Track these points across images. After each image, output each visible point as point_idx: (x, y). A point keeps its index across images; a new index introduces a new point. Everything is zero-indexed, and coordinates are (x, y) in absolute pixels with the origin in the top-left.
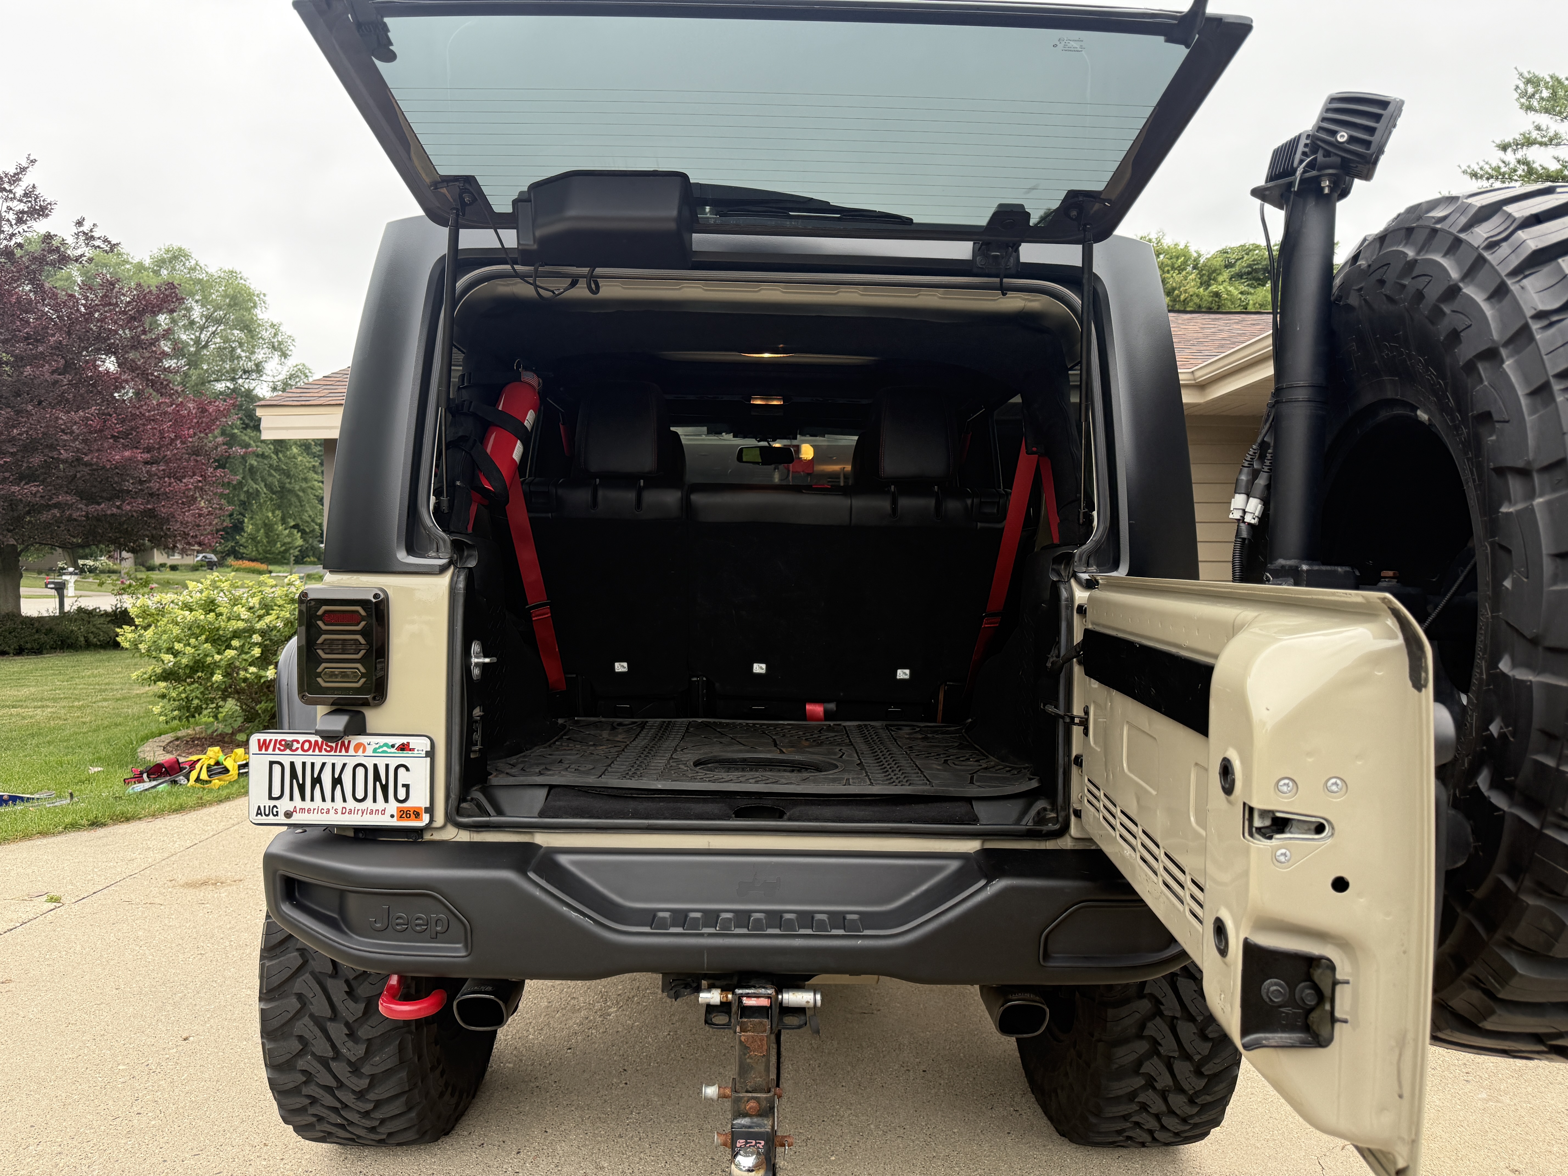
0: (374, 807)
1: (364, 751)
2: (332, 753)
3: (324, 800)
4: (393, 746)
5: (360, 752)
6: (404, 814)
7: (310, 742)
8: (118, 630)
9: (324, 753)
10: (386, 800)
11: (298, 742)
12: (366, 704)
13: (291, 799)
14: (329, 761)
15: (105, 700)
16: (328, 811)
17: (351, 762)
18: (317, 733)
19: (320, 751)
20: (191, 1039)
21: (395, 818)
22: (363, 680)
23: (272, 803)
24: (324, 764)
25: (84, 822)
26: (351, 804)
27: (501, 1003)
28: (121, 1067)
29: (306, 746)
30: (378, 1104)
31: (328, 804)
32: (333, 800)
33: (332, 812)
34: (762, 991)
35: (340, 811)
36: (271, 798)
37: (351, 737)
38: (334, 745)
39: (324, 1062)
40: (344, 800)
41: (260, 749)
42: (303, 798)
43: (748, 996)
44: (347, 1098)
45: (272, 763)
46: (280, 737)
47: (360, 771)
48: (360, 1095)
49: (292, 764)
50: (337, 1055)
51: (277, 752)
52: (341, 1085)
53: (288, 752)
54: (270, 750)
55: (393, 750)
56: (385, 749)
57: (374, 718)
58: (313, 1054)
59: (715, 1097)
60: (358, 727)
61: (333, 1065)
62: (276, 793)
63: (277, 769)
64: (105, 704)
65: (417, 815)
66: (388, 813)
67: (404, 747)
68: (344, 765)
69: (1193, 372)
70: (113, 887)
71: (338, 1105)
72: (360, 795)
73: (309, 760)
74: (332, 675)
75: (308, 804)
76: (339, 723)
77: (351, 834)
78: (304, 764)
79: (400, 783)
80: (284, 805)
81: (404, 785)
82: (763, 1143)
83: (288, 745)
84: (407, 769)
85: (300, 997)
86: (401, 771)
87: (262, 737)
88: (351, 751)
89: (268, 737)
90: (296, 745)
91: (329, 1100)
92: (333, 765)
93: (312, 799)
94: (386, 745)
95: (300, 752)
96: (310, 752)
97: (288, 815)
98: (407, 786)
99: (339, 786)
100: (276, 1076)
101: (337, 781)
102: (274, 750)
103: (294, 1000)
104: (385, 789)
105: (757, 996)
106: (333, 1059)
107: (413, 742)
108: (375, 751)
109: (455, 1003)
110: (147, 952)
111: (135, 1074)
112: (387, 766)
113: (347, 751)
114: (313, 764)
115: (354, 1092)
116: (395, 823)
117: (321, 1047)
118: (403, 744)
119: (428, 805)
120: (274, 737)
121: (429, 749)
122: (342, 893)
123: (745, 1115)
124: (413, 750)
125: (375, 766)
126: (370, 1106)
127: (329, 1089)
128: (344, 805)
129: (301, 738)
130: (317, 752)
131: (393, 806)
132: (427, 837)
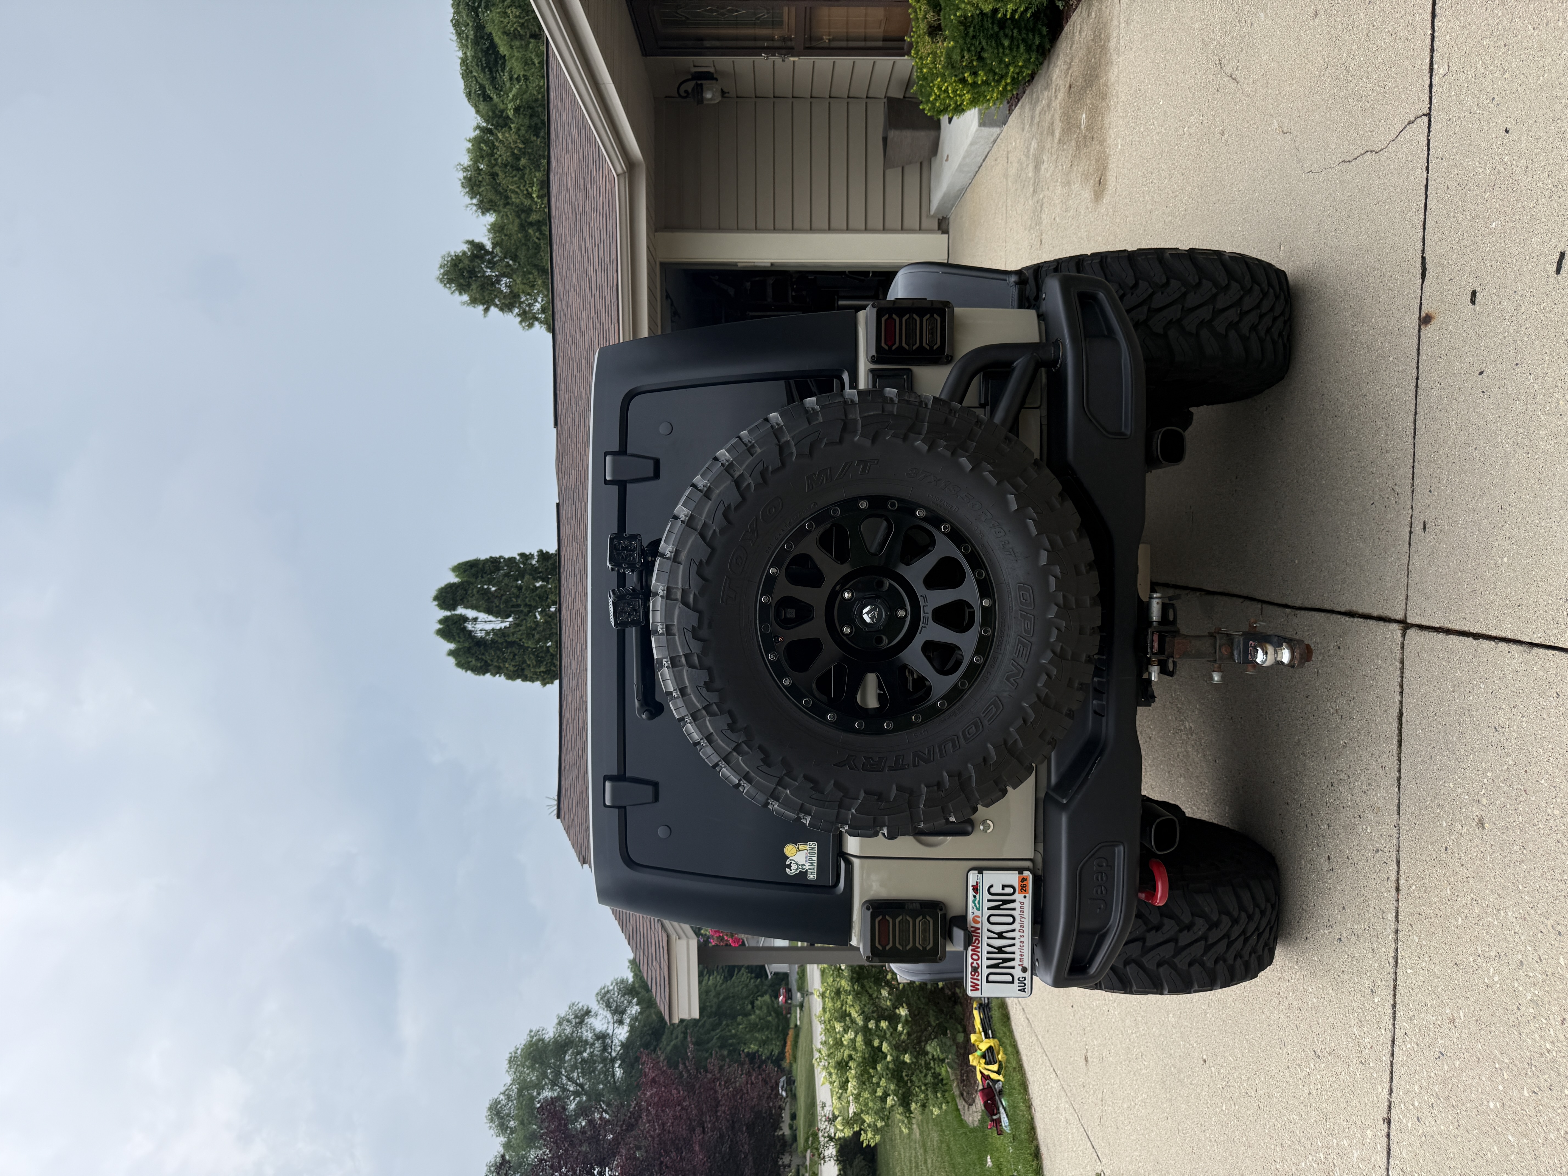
0: (1018, 910)
1: (979, 917)
2: (980, 939)
3: (1014, 945)
4: (975, 897)
5: (979, 920)
6: (1023, 888)
7: (972, 955)
8: (865, 1145)
9: (980, 945)
10: (1014, 901)
11: (972, 963)
12: (944, 916)
13: (1013, 968)
14: (985, 941)
15: (926, 1162)
16: (1022, 942)
17: (987, 926)
18: (966, 949)
19: (979, 947)
20: (1205, 1057)
21: (1027, 895)
22: (928, 918)
23: (1016, 981)
24: (988, 945)
25: (1034, 1163)
26: (1016, 926)
27: (1158, 821)
28: (1224, 1108)
29: (975, 957)
30: (1242, 908)
31: (1017, 942)
32: (1014, 939)
33: (1022, 939)
34: (1149, 637)
35: (1022, 934)
36: (1013, 982)
37: (968, 926)
38: (974, 938)
39: (1208, 948)
40: (1014, 930)
41: (978, 989)
42: (1013, 959)
43: (1152, 647)
44: (1236, 932)
45: (988, 982)
46: (969, 976)
47: (993, 919)
48: (1235, 921)
49: (988, 967)
50: (1204, 938)
51: (979, 978)
52: (1227, 935)
53: (979, 970)
54: (979, 983)
55: (977, 896)
56: (976, 902)
57: (955, 910)
58: (1203, 955)
59: (1220, 674)
60: (961, 920)
61: (1210, 941)
62: (1009, 978)
63: (992, 978)
64: (929, 1161)
65: (1024, 879)
66: (1023, 900)
67: (976, 889)
68: (988, 930)
69: (618, 175)
70: (1089, 1133)
71: (1242, 938)
72: (1010, 920)
73: (985, 955)
74: (924, 940)
75: (1017, 956)
76: (958, 934)
77: (1039, 926)
78: (988, 959)
79: (1000, 891)
80: (1018, 973)
81: (1003, 889)
82: (1251, 642)
83: (975, 970)
84: (991, 886)
85: (1159, 965)
86: (993, 890)
87: (969, 988)
88: (979, 926)
89: (969, 984)
90: (975, 965)
91: (1239, 944)
92: (988, 938)
93: (1014, 953)
94: (974, 902)
95: (979, 962)
96: (980, 954)
97: (1024, 970)
98: (1004, 887)
99: (1004, 934)
100: (1219, 983)
101: (1000, 936)
102: (978, 980)
103: (1161, 970)
104: (1005, 902)
105: (1152, 641)
106: (1206, 941)
107: (972, 881)
108: (978, 909)
109: (1159, 853)
110: (1140, 1098)
111: (1229, 1096)
112: (989, 901)
113: (978, 929)
114: (988, 953)
115: (1231, 927)
116: (1029, 895)
117: (1197, 950)
118: (973, 889)
119: (1017, 872)
120: (969, 980)
121: (976, 872)
122: (1079, 932)
123: (1232, 654)
124: (977, 883)
125: (989, 909)
126: (1243, 915)
127: (1230, 945)
128: (1017, 930)
129: (970, 961)
130: (980, 950)
131: (1018, 897)
132: (1040, 872)
